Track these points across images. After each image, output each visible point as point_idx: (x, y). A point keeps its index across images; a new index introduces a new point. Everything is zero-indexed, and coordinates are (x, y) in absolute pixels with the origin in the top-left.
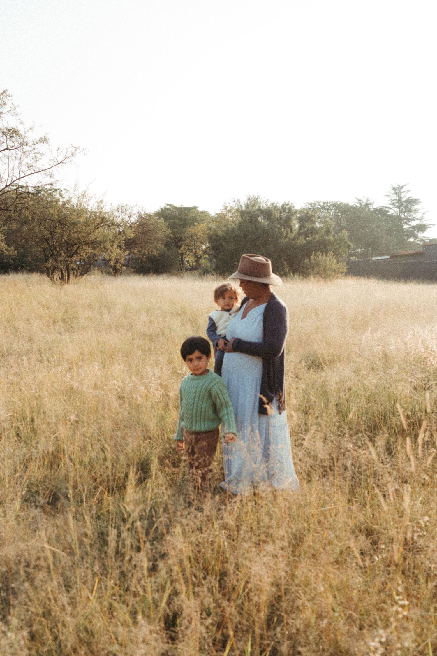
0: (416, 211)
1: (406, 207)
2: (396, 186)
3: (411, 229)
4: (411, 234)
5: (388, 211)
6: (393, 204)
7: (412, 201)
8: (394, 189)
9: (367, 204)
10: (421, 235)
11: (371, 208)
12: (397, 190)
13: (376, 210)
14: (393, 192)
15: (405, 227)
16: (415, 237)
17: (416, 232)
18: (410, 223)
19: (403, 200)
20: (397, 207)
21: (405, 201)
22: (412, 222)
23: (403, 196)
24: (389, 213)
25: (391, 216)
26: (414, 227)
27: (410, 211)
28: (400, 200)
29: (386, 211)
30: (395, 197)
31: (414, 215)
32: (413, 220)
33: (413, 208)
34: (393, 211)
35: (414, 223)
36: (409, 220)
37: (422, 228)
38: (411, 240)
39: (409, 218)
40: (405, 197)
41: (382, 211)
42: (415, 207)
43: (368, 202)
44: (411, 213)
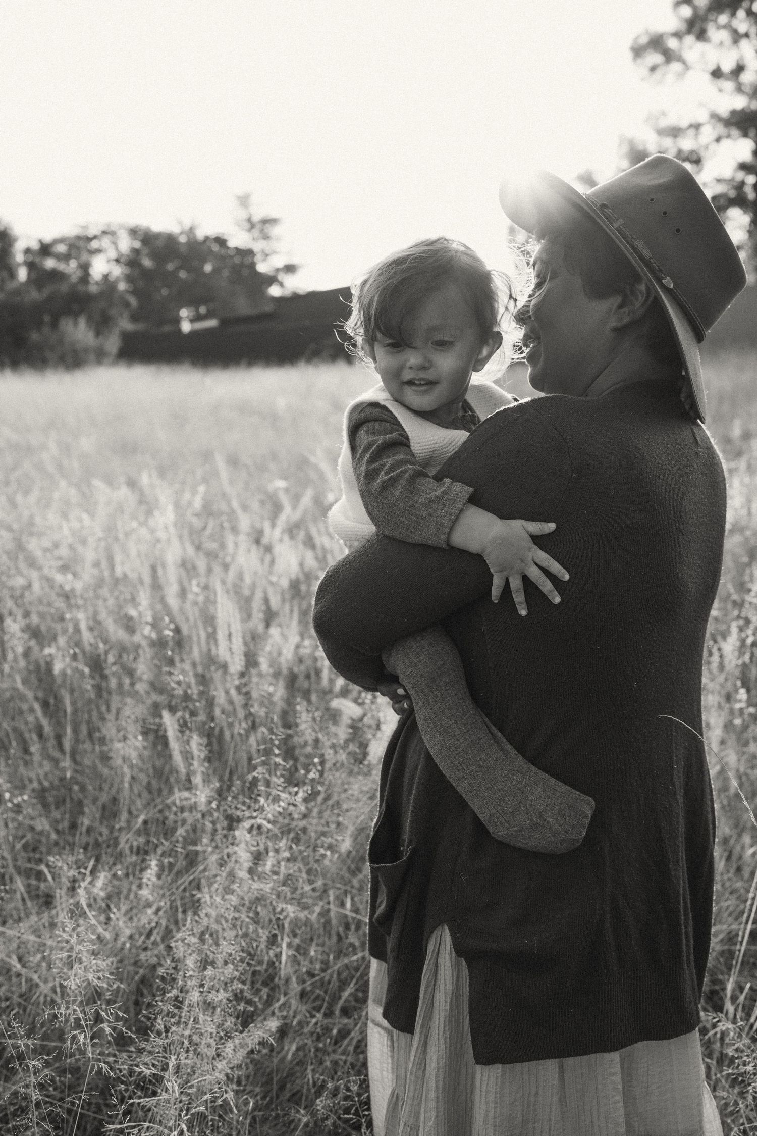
0: (278, 239)
1: (262, 231)
3: (271, 274)
4: (271, 280)
5: (230, 241)
6: (239, 225)
7: (267, 221)
8: (239, 198)
9: (191, 229)
11: (200, 234)
12: (244, 201)
13: (207, 238)
14: (238, 203)
15: (262, 267)
16: (281, 285)
17: (281, 277)
18: (268, 262)
19: (255, 218)
20: (248, 230)
21: (259, 221)
22: (275, 258)
23: (253, 210)
24: (231, 245)
25: (237, 250)
26: (278, 270)
27: (266, 237)
28: (249, 220)
29: (225, 240)
30: (241, 213)
31: (274, 247)
32: (275, 252)
34: (238, 239)
35: (278, 261)
36: (266, 255)
37: (290, 269)
38: (275, 291)
39: (268, 250)
40: (257, 213)
41: (220, 241)
42: (275, 231)
43: (193, 223)
44: (270, 242)
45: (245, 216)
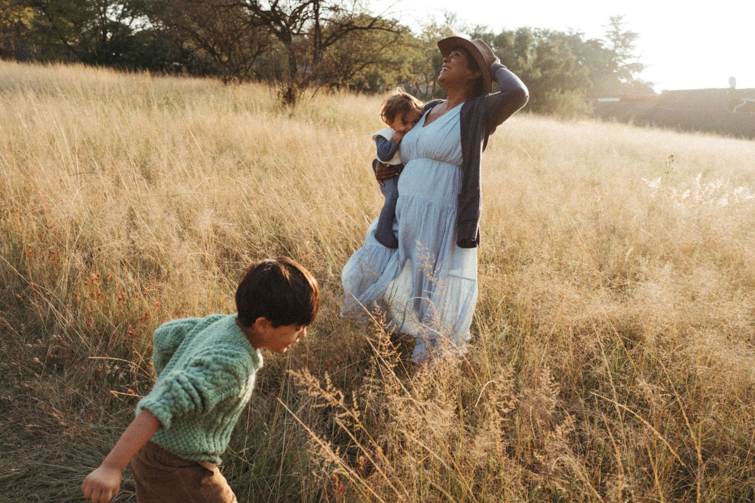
0: (634, 47)
1: (623, 41)
2: (615, 15)
3: (625, 68)
4: (624, 73)
5: (602, 45)
6: (608, 36)
7: (630, 35)
8: (612, 19)
9: (578, 34)
10: (636, 76)
11: (584, 38)
12: (615, 21)
13: (589, 42)
14: (610, 22)
15: (620, 64)
16: (629, 77)
17: (631, 72)
18: (624, 61)
19: (620, 33)
20: (614, 40)
21: (623, 35)
22: (629, 59)
23: (620, 27)
24: (603, 47)
25: (606, 51)
26: (627, 66)
27: (627, 46)
28: (616, 33)
29: (600, 44)
30: (613, 28)
31: (630, 52)
32: (630, 57)
33: (631, 44)
34: (608, 45)
35: (629, 61)
36: (624, 57)
37: (638, 67)
38: (624, 81)
39: (625, 54)
40: (623, 29)
41: (595, 44)
43: (579, 32)
44: (628, 49)
45: (615, 30)
